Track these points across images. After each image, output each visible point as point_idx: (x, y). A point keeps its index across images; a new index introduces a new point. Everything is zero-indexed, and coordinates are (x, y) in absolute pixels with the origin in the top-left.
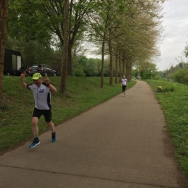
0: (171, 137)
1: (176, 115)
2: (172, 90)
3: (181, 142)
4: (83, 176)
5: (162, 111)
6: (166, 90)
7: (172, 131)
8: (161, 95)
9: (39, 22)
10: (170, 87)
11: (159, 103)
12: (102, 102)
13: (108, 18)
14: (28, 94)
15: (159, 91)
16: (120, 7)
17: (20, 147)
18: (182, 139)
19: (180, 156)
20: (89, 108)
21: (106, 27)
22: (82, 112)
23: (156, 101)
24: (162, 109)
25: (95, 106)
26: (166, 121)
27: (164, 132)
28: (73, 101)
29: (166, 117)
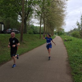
0: (70, 63)
1: (73, 52)
3: (75, 66)
6: (68, 40)
7: (70, 61)
8: (66, 43)
9: (11, 9)
10: (70, 39)
11: (65, 46)
12: (39, 46)
13: (43, 8)
14: (4, 42)
15: (66, 40)
16: (48, 3)
18: (75, 65)
19: (74, 74)
20: (33, 49)
21: (42, 12)
22: (29, 50)
23: (64, 45)
24: (66, 49)
25: (35, 48)
26: (68, 55)
27: (67, 61)
28: (26, 45)
29: (68, 53)
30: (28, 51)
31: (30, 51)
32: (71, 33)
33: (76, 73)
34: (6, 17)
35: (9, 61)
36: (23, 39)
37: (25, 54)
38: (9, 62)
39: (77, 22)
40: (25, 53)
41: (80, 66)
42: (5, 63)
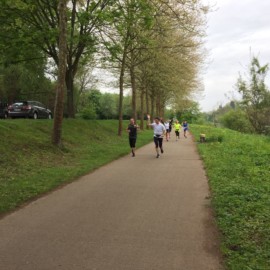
0: (217, 215)
1: (225, 179)
2: (220, 140)
3: (232, 225)
5: (204, 172)
6: (212, 140)
7: (218, 206)
8: (204, 147)
10: (217, 135)
11: (202, 159)
12: (116, 159)
13: (128, 34)
15: (203, 140)
16: (145, 19)
18: (232, 220)
19: (230, 252)
20: (95, 169)
23: (197, 157)
24: (205, 168)
25: (104, 165)
26: (210, 189)
27: (207, 206)
28: (73, 156)
30: (77, 177)
31: (85, 177)
32: (221, 117)
33: (234, 248)
34: (6, 65)
35: (13, 211)
36: (63, 136)
37: (69, 185)
38: (13, 215)
39: (239, 80)
40: (69, 182)
41: (248, 224)
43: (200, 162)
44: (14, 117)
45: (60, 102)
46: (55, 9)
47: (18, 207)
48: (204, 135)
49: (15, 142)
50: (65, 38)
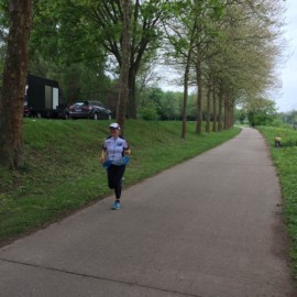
0: (288, 222)
4: (131, 284)
5: (277, 179)
6: (289, 144)
8: (279, 153)
10: (295, 139)
11: (276, 165)
12: (180, 162)
13: (195, 27)
14: (63, 147)
15: (278, 144)
16: (215, 8)
17: (40, 231)
20: (158, 172)
21: (192, 42)
22: (147, 177)
23: (270, 162)
24: (278, 175)
25: (167, 168)
26: (283, 197)
27: (277, 213)
29: (282, 189)
30: (141, 180)
34: (68, 64)
37: (133, 187)
40: (133, 183)
42: (70, 214)
43: (274, 168)
44: (75, 117)
45: (122, 102)
46: (118, 4)
47: (86, 205)
48: (279, 139)
49: (80, 143)
50: (128, 35)
